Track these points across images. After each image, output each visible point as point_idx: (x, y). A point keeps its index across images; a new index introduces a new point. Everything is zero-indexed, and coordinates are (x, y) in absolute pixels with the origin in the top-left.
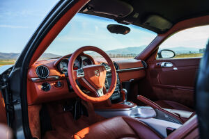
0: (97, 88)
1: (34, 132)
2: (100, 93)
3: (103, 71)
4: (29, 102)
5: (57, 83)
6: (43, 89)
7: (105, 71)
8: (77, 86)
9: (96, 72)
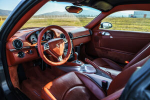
0: (58, 56)
1: (15, 83)
2: (60, 59)
3: (62, 43)
4: (9, 64)
5: (29, 51)
6: (19, 56)
7: (64, 43)
8: (44, 56)
9: (57, 45)
